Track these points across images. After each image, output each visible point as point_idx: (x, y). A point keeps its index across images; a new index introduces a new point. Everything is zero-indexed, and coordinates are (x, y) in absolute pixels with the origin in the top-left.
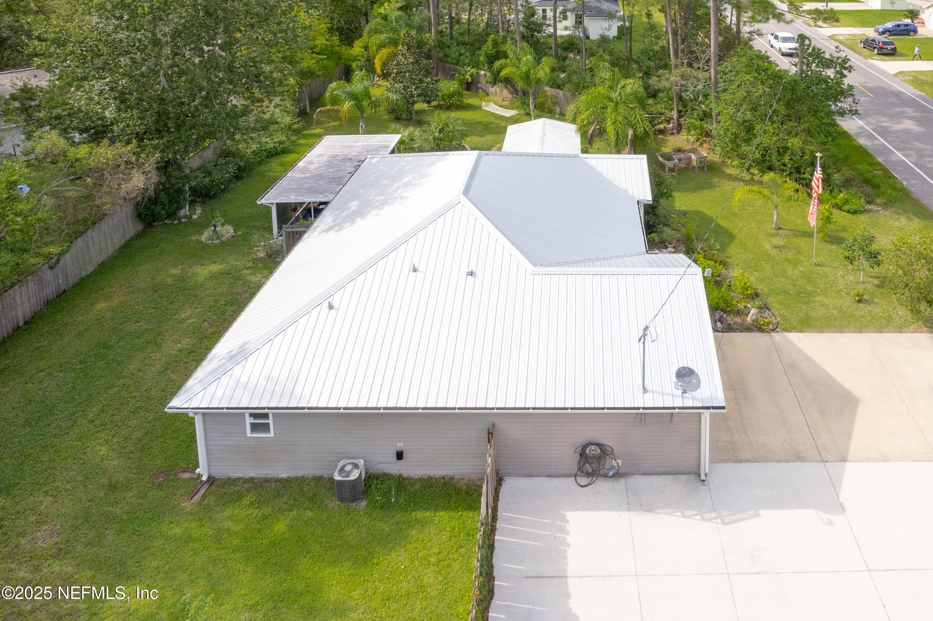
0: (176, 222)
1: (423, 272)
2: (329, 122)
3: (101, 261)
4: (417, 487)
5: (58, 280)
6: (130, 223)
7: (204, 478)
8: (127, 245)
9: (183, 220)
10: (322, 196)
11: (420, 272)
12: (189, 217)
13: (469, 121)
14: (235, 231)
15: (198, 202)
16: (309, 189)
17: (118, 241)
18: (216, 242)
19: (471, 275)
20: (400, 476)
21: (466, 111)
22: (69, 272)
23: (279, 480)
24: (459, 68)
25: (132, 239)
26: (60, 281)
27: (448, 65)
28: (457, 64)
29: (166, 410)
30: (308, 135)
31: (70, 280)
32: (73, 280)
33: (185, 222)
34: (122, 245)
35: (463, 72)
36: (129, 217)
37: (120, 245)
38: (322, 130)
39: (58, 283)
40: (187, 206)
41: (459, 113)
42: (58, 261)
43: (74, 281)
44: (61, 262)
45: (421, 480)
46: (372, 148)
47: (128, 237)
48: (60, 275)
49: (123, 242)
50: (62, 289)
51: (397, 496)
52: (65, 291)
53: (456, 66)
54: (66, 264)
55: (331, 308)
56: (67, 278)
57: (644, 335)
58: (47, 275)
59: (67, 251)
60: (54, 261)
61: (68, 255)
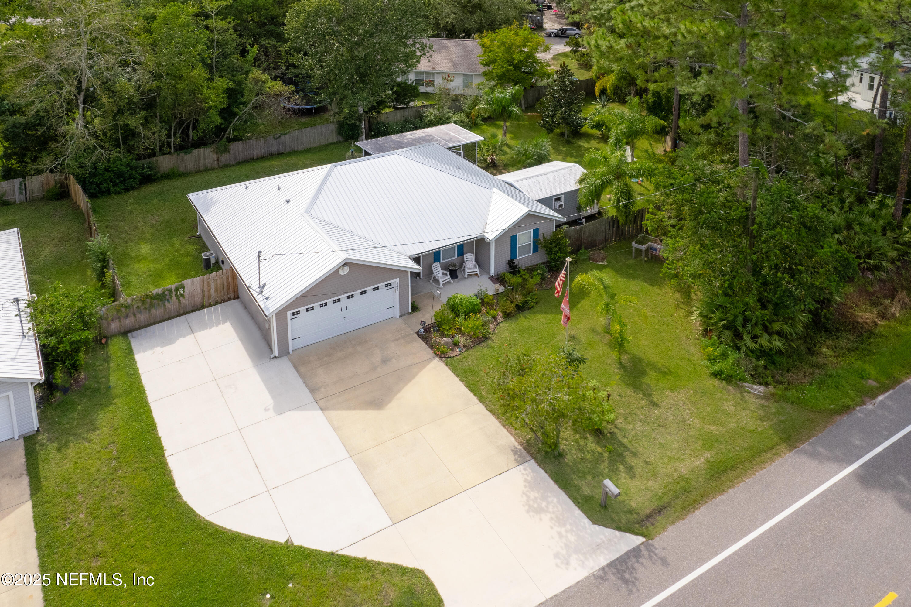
3: (308, 147)
5: (279, 146)
6: (334, 135)
7: (198, 234)
22: (287, 145)
26: (281, 147)
31: (287, 148)
32: (288, 150)
37: (324, 143)
42: (280, 137)
47: (331, 141)
48: (281, 144)
49: (327, 143)
50: (281, 151)
52: (282, 153)
54: (285, 140)
55: (247, 188)
56: (285, 147)
57: (259, 255)
58: (272, 141)
59: (285, 134)
60: (277, 136)
61: (287, 136)
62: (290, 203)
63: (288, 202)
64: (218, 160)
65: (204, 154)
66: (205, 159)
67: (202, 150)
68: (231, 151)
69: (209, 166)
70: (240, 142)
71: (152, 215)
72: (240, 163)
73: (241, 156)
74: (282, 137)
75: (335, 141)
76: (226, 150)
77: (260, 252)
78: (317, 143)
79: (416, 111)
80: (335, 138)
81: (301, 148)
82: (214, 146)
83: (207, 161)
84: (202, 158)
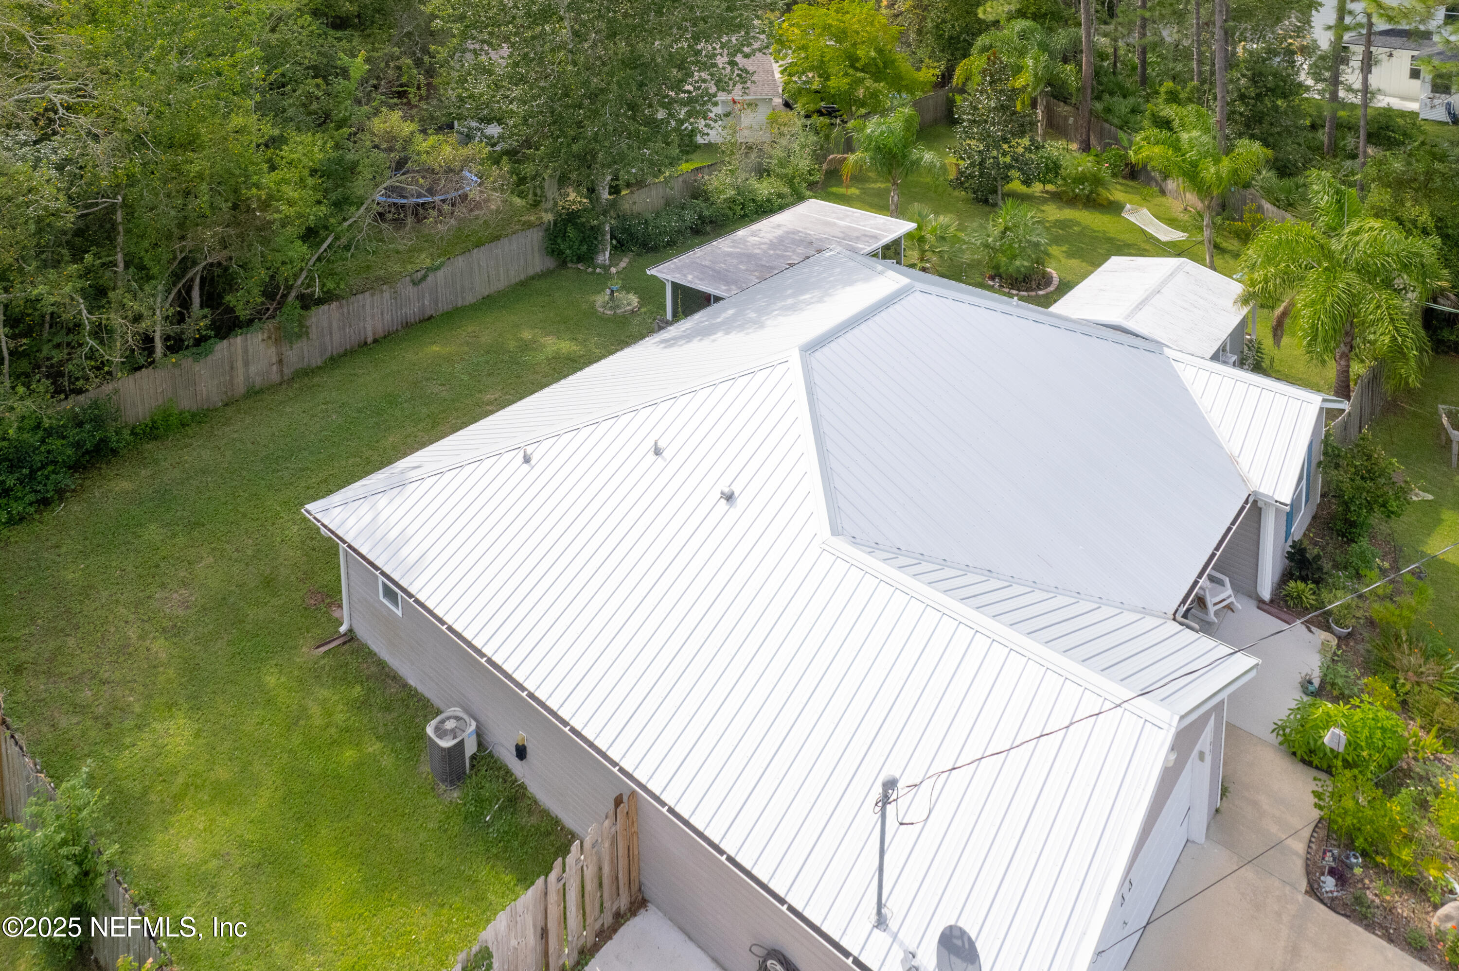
0: (590, 270)
1: (665, 460)
2: (875, 182)
3: (487, 293)
4: (534, 820)
5: (423, 301)
6: (537, 255)
7: (343, 629)
8: (523, 284)
9: (598, 270)
10: (724, 288)
11: (663, 458)
12: (606, 268)
13: (1095, 232)
14: (641, 306)
15: (632, 251)
16: (719, 272)
17: (516, 274)
18: (609, 312)
19: (728, 500)
20: (523, 787)
21: (1102, 213)
22: (440, 295)
23: (405, 685)
24: (1121, 134)
25: (533, 278)
26: (426, 302)
27: (1107, 125)
28: (1121, 128)
29: (303, 510)
30: (834, 194)
31: (440, 305)
32: (443, 307)
33: (600, 274)
34: (521, 281)
35: (1126, 143)
36: (536, 248)
37: (517, 280)
38: (857, 192)
39: (423, 304)
40: (607, 253)
41: (1087, 213)
42: (425, 277)
43: (445, 308)
44: (429, 279)
45: (545, 813)
46: (856, 234)
47: (531, 272)
48: (427, 295)
49: (523, 277)
50: (429, 313)
51: (496, 817)
52: (430, 318)
53: (1119, 131)
54: (437, 284)
55: (527, 460)
56: (436, 302)
57: (885, 800)
58: (409, 291)
59: (438, 268)
60: (419, 275)
61: (440, 274)
62: (741, 502)
63: (729, 497)
64: (280, 362)
65: (246, 351)
66: (246, 364)
67: (239, 340)
68: (314, 333)
69: (258, 381)
70: (334, 305)
71: (163, 586)
72: (334, 361)
73: (336, 341)
74: (430, 279)
75: (538, 269)
76: (303, 332)
77: (890, 785)
78: (501, 284)
79: (684, 182)
80: (538, 263)
81: (470, 299)
82: (270, 325)
83: (253, 369)
84: (239, 364)
